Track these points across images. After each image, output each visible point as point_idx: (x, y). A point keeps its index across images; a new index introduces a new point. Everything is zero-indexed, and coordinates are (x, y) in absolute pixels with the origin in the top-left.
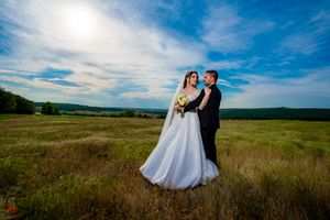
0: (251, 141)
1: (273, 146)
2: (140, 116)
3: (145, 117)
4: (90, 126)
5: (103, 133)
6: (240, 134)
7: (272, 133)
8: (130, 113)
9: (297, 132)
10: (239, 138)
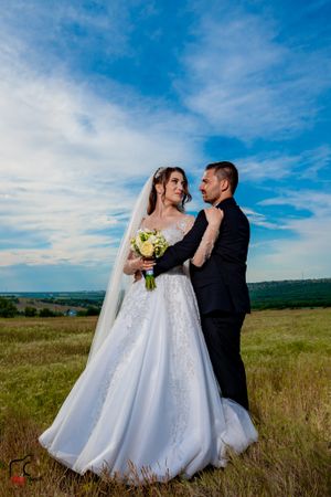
2: (30, 314)
3: (46, 314)
6: (300, 338)
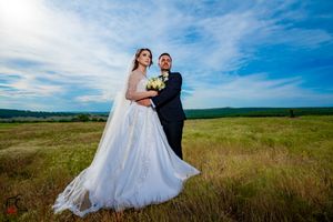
0: (209, 137)
1: (231, 140)
2: (95, 120)
4: (24, 133)
5: (35, 141)
7: (226, 129)
8: (83, 118)
9: (245, 126)
10: (197, 135)
